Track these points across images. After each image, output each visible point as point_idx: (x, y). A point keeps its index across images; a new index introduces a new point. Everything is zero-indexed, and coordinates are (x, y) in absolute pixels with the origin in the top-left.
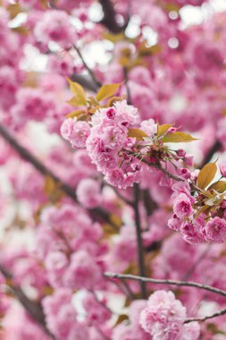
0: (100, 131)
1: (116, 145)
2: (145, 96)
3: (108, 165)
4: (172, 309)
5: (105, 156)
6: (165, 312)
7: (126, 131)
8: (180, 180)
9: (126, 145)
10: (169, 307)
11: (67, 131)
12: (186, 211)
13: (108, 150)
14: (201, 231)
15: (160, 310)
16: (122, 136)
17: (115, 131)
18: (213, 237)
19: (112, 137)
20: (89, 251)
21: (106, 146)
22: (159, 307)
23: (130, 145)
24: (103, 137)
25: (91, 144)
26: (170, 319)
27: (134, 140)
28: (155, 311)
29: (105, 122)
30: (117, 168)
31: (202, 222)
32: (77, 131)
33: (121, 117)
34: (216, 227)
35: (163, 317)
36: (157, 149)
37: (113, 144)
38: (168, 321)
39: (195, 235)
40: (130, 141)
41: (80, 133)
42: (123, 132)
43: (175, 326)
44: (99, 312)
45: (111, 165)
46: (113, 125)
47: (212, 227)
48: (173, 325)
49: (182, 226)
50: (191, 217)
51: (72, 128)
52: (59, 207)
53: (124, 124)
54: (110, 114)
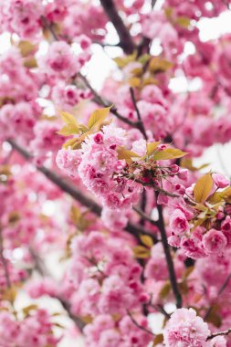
0: (91, 157)
1: (107, 170)
2: (157, 113)
3: (102, 191)
4: (192, 325)
5: (98, 182)
6: (186, 329)
7: (116, 154)
8: (175, 196)
9: (116, 168)
10: (189, 325)
11: (61, 162)
12: (182, 227)
13: (99, 175)
14: (199, 245)
15: (180, 328)
16: (111, 159)
17: (103, 155)
18: (212, 249)
19: (102, 161)
20: (120, 275)
21: (97, 172)
22: (179, 325)
23: (120, 167)
24: (94, 162)
25: (83, 171)
26: (192, 336)
27: (123, 163)
28: (176, 330)
29: (94, 147)
30: (111, 192)
31: (199, 236)
32: (70, 160)
33: (109, 141)
34: (213, 240)
35: (184, 335)
36: (149, 168)
37: (104, 169)
38: (189, 339)
39: (197, 249)
40: (119, 164)
41: (74, 161)
42: (113, 155)
43: (198, 342)
44: (139, 334)
45: (105, 190)
46: (102, 149)
47: (209, 240)
48: (195, 342)
49: (182, 243)
50: (188, 232)
51: (65, 157)
52: (87, 235)
53: (113, 147)
54: (98, 139)
